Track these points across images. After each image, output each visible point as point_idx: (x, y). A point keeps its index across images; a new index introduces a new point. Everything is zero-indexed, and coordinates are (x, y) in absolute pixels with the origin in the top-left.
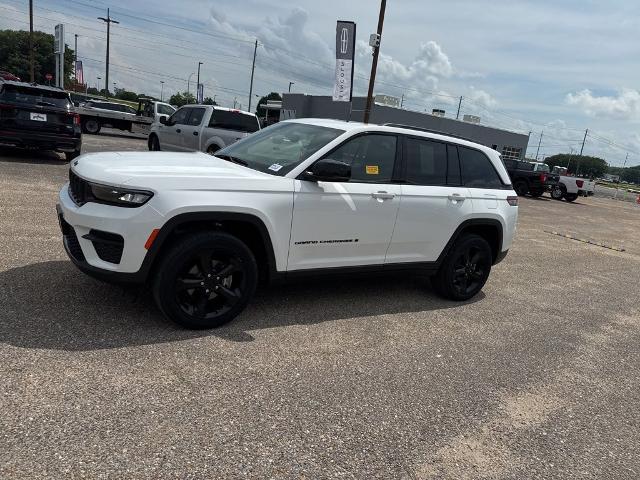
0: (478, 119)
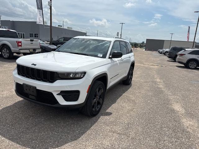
0: (71, 28)
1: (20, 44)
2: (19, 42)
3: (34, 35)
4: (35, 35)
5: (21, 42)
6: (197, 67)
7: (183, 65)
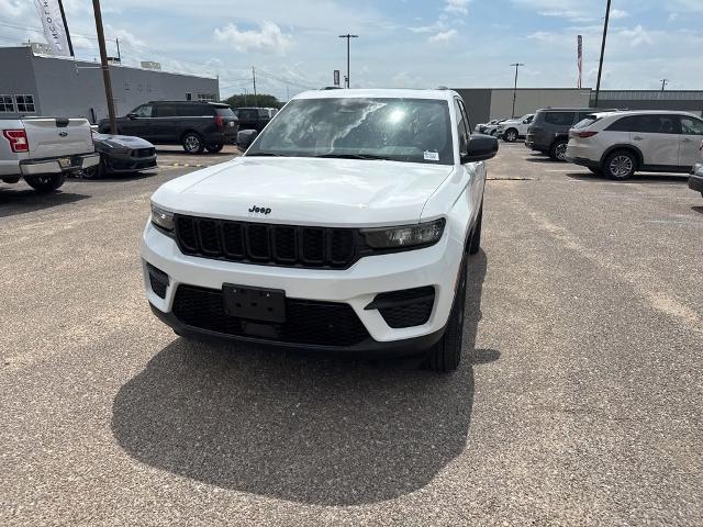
0: (157, 65)
1: (21, 141)
2: (14, 135)
3: (15, 103)
4: (20, 100)
5: (22, 134)
6: (636, 173)
7: (586, 170)
